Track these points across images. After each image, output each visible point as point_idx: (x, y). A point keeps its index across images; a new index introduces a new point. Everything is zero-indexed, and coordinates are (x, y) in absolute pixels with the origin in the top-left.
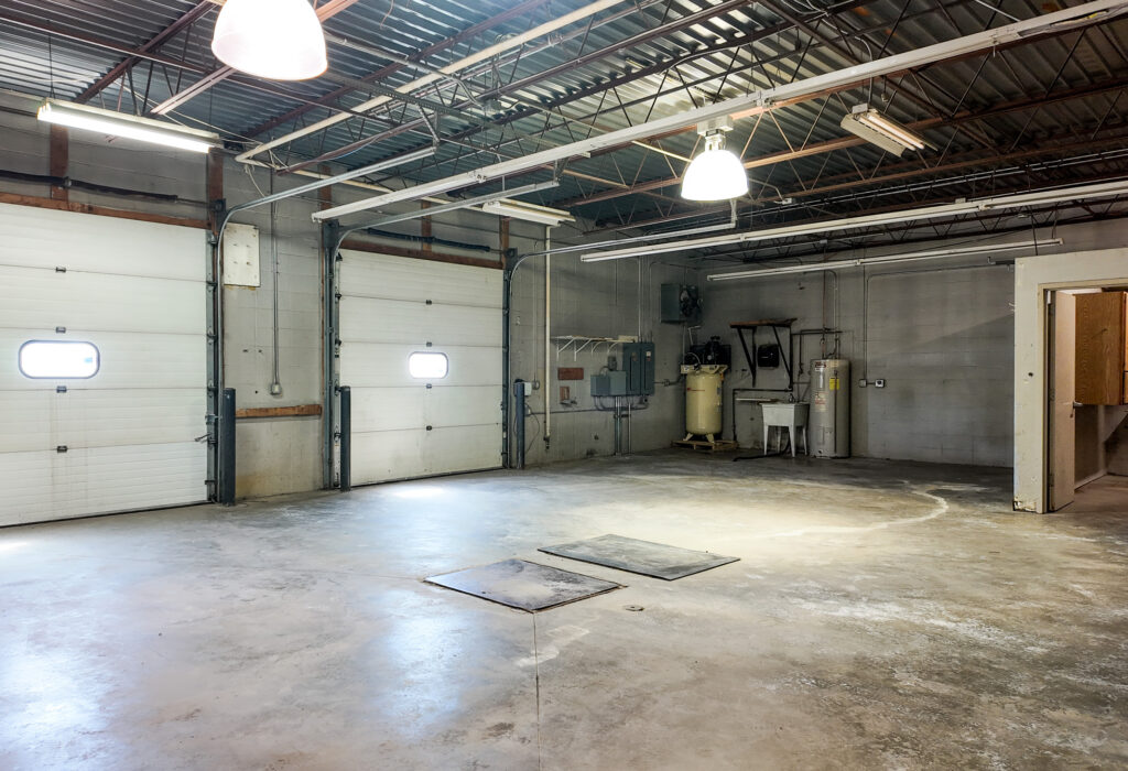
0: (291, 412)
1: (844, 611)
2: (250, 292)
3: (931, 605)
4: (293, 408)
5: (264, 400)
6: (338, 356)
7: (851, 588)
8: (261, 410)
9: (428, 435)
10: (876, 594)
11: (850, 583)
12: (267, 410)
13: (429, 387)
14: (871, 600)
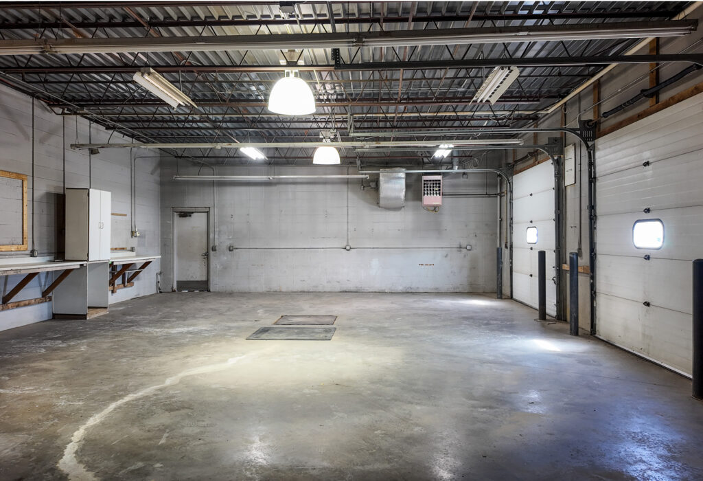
1: (191, 329)
3: (159, 334)
7: (190, 335)
10: (179, 335)
11: (190, 337)
14: (182, 333)
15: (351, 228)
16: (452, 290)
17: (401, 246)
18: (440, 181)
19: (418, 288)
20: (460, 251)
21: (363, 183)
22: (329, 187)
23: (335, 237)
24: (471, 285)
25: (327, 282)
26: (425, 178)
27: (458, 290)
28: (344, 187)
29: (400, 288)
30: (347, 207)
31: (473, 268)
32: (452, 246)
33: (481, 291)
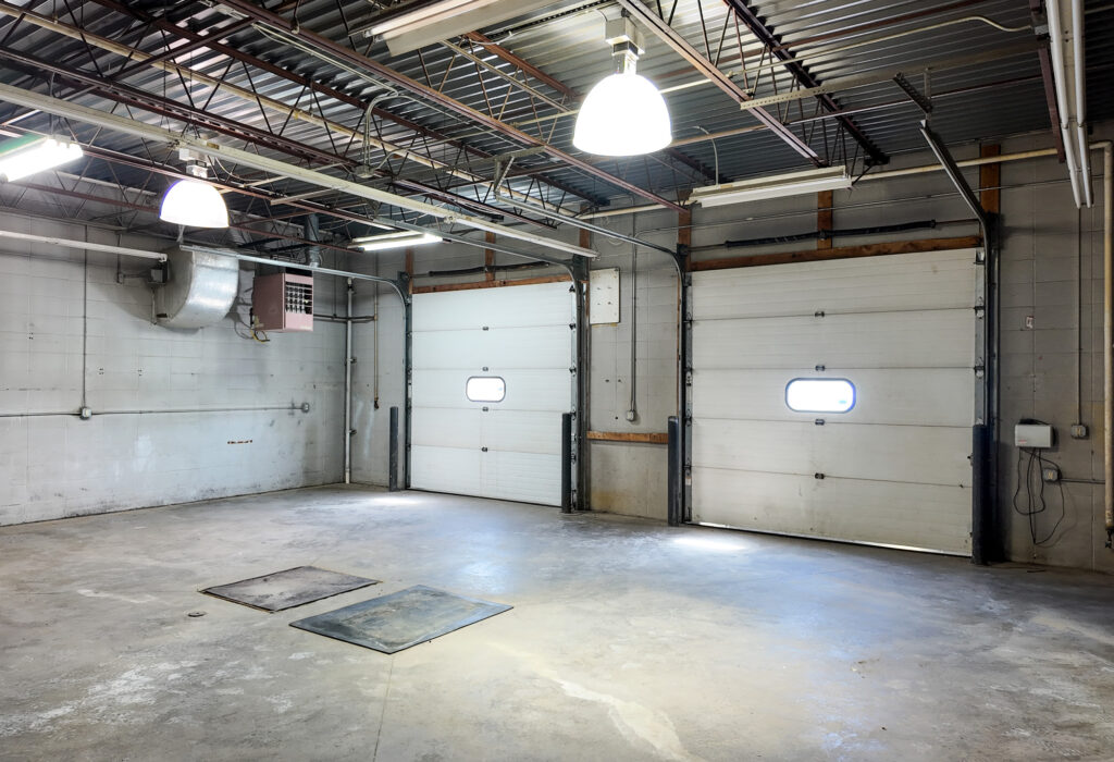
0: (643, 439)
2: (611, 328)
4: (645, 435)
5: (623, 425)
6: (690, 385)
8: (616, 434)
9: (818, 484)
12: (620, 435)
13: (820, 422)
15: (92, 367)
16: (279, 487)
17: (197, 408)
18: (310, 286)
19: (225, 489)
20: (293, 414)
21: (121, 270)
22: (39, 267)
23: (53, 389)
24: (307, 472)
25: (31, 499)
26: (289, 278)
27: (287, 485)
28: (77, 273)
29: (192, 494)
30: (85, 317)
31: (310, 443)
32: (281, 406)
33: (319, 482)
